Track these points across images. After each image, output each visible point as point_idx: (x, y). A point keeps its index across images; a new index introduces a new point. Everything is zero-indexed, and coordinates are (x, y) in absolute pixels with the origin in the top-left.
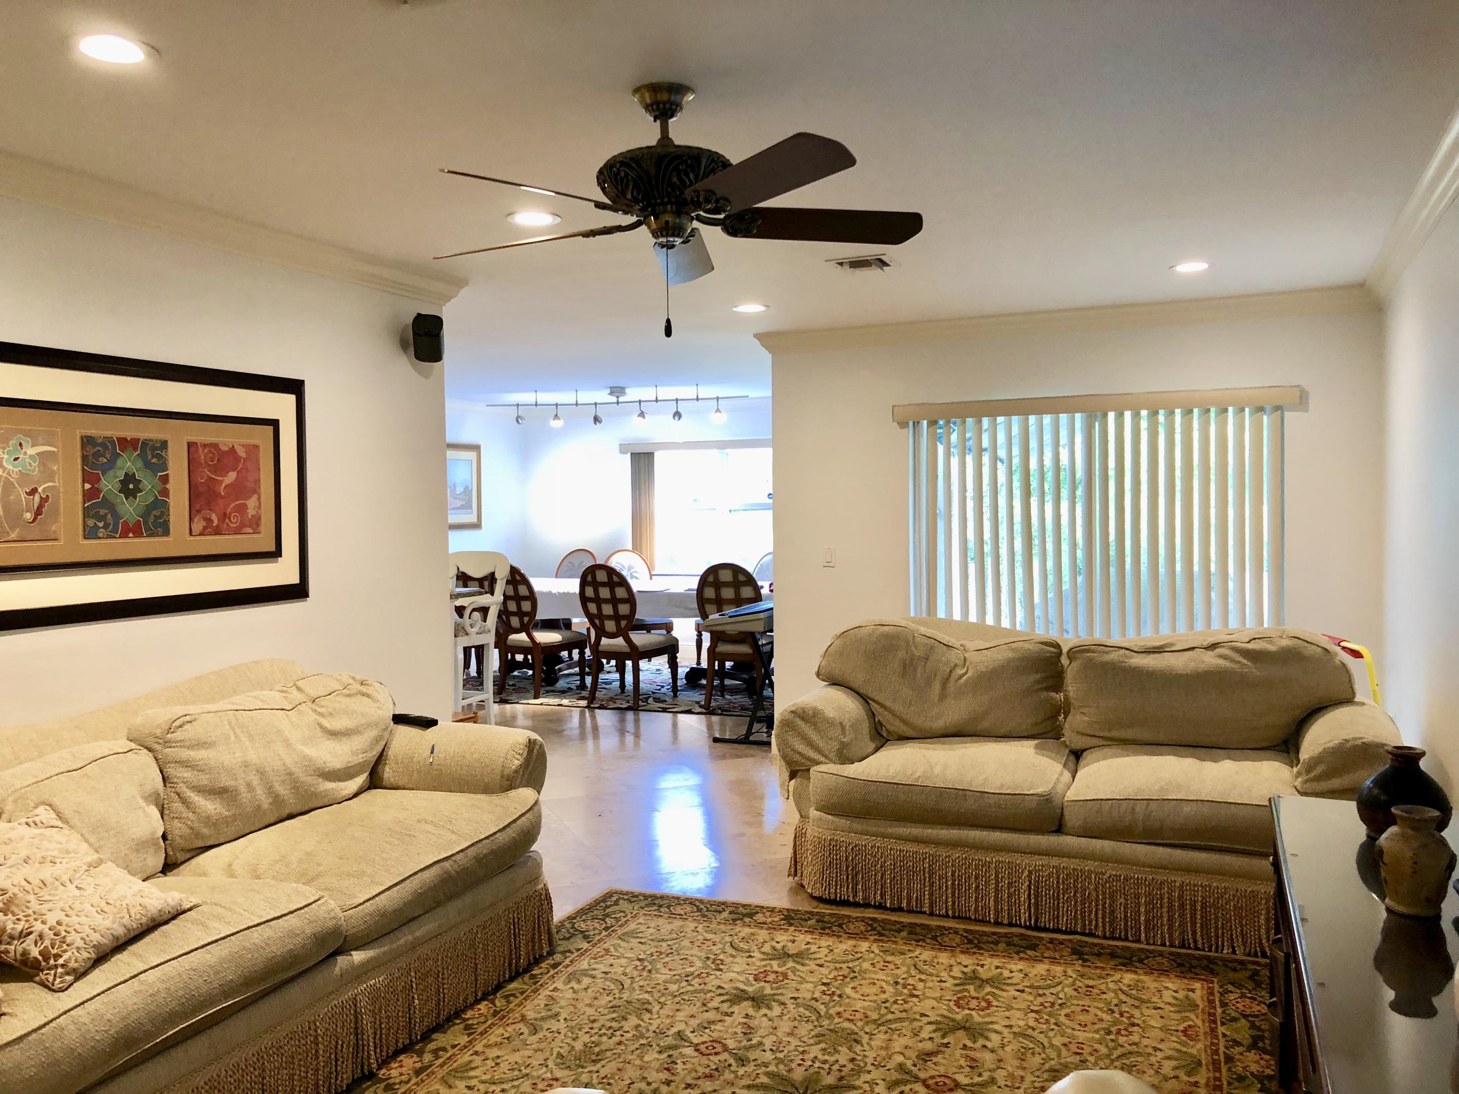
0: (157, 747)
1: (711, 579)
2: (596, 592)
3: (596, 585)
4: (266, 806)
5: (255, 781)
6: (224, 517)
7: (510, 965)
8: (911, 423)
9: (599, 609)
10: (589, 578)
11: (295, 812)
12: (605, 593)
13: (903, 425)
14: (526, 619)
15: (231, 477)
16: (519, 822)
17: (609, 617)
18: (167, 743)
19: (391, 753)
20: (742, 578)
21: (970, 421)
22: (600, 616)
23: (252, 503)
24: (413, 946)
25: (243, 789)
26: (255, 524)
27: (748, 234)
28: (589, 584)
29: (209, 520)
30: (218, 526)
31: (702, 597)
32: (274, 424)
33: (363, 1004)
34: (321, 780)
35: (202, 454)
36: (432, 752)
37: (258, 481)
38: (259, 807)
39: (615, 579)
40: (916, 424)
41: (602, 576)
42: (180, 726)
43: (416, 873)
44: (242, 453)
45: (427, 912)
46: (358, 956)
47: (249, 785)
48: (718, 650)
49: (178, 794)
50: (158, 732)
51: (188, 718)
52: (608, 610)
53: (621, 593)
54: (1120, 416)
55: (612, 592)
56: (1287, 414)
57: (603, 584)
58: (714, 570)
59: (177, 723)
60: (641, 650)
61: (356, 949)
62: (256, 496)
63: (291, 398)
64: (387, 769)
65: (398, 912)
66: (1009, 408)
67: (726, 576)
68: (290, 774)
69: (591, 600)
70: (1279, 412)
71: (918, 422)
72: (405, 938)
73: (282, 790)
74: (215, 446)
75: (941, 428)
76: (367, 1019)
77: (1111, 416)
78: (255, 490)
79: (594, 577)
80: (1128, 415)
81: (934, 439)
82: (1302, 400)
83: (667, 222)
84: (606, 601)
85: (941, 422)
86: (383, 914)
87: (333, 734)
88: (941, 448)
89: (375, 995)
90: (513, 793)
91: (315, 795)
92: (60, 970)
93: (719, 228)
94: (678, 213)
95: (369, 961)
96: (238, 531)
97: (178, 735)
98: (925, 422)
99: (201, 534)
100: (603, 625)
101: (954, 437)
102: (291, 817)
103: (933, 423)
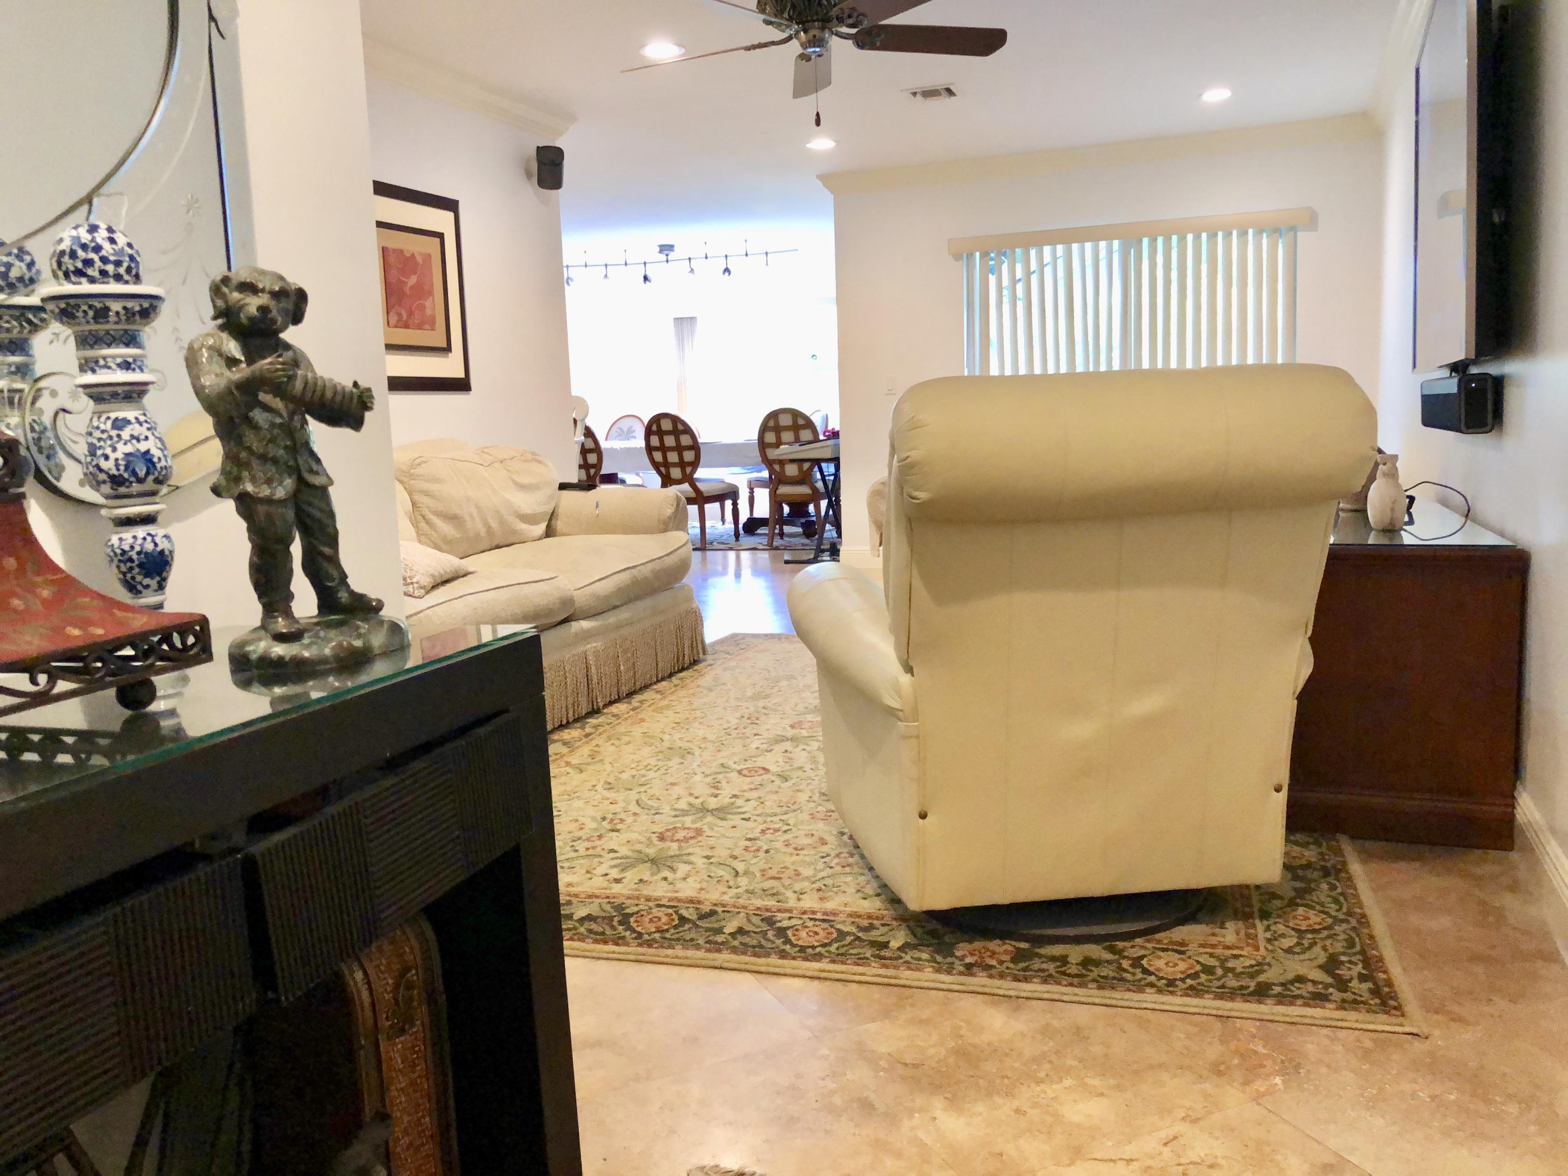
0: (405, 480)
1: (771, 423)
2: (661, 441)
3: (661, 433)
4: (483, 534)
5: (475, 512)
6: (410, 313)
7: (678, 660)
8: (965, 255)
9: (665, 457)
10: (654, 428)
11: (502, 544)
12: (670, 441)
13: (957, 257)
14: (592, 471)
15: (413, 280)
16: (679, 552)
17: (674, 465)
18: (412, 477)
19: (561, 511)
20: (801, 422)
21: (1018, 251)
22: (666, 464)
23: (428, 304)
24: (619, 626)
25: (467, 518)
26: (431, 323)
27: (873, 47)
28: (654, 433)
29: (399, 315)
30: (406, 321)
31: (763, 441)
32: (441, 236)
33: (591, 658)
34: (517, 520)
35: (392, 258)
36: (597, 507)
37: (432, 285)
38: (479, 534)
39: (680, 427)
40: (970, 256)
41: (666, 425)
42: (419, 464)
43: (615, 573)
44: (419, 260)
45: (626, 603)
46: (585, 624)
47: (471, 516)
48: (778, 492)
49: (423, 517)
50: (404, 468)
51: (423, 459)
52: (673, 457)
53: (685, 440)
54: (1153, 241)
55: (677, 440)
56: (1299, 234)
57: (668, 433)
58: (774, 415)
59: (417, 462)
60: (705, 495)
61: (584, 619)
62: (431, 298)
63: (451, 215)
64: (559, 522)
65: (607, 598)
66: (1052, 237)
67: (785, 421)
68: (498, 512)
69: (657, 449)
70: (1292, 233)
71: (972, 254)
72: (612, 619)
73: (494, 524)
74: (401, 251)
75: (992, 259)
76: (593, 670)
77: (1145, 241)
78: (430, 293)
79: (659, 426)
80: (1160, 240)
81: (987, 271)
82: (1311, 220)
83: (815, 36)
84: (671, 449)
85: (992, 255)
86: (598, 598)
87: (522, 487)
88: (992, 279)
89: (596, 653)
90: (669, 534)
91: (514, 532)
92: (416, 585)
93: (851, 42)
94: (823, 29)
95: (593, 628)
96: (420, 327)
97: (418, 471)
98: (978, 254)
99: (396, 327)
100: (668, 473)
101: (1005, 267)
102: (498, 547)
103: (985, 255)
